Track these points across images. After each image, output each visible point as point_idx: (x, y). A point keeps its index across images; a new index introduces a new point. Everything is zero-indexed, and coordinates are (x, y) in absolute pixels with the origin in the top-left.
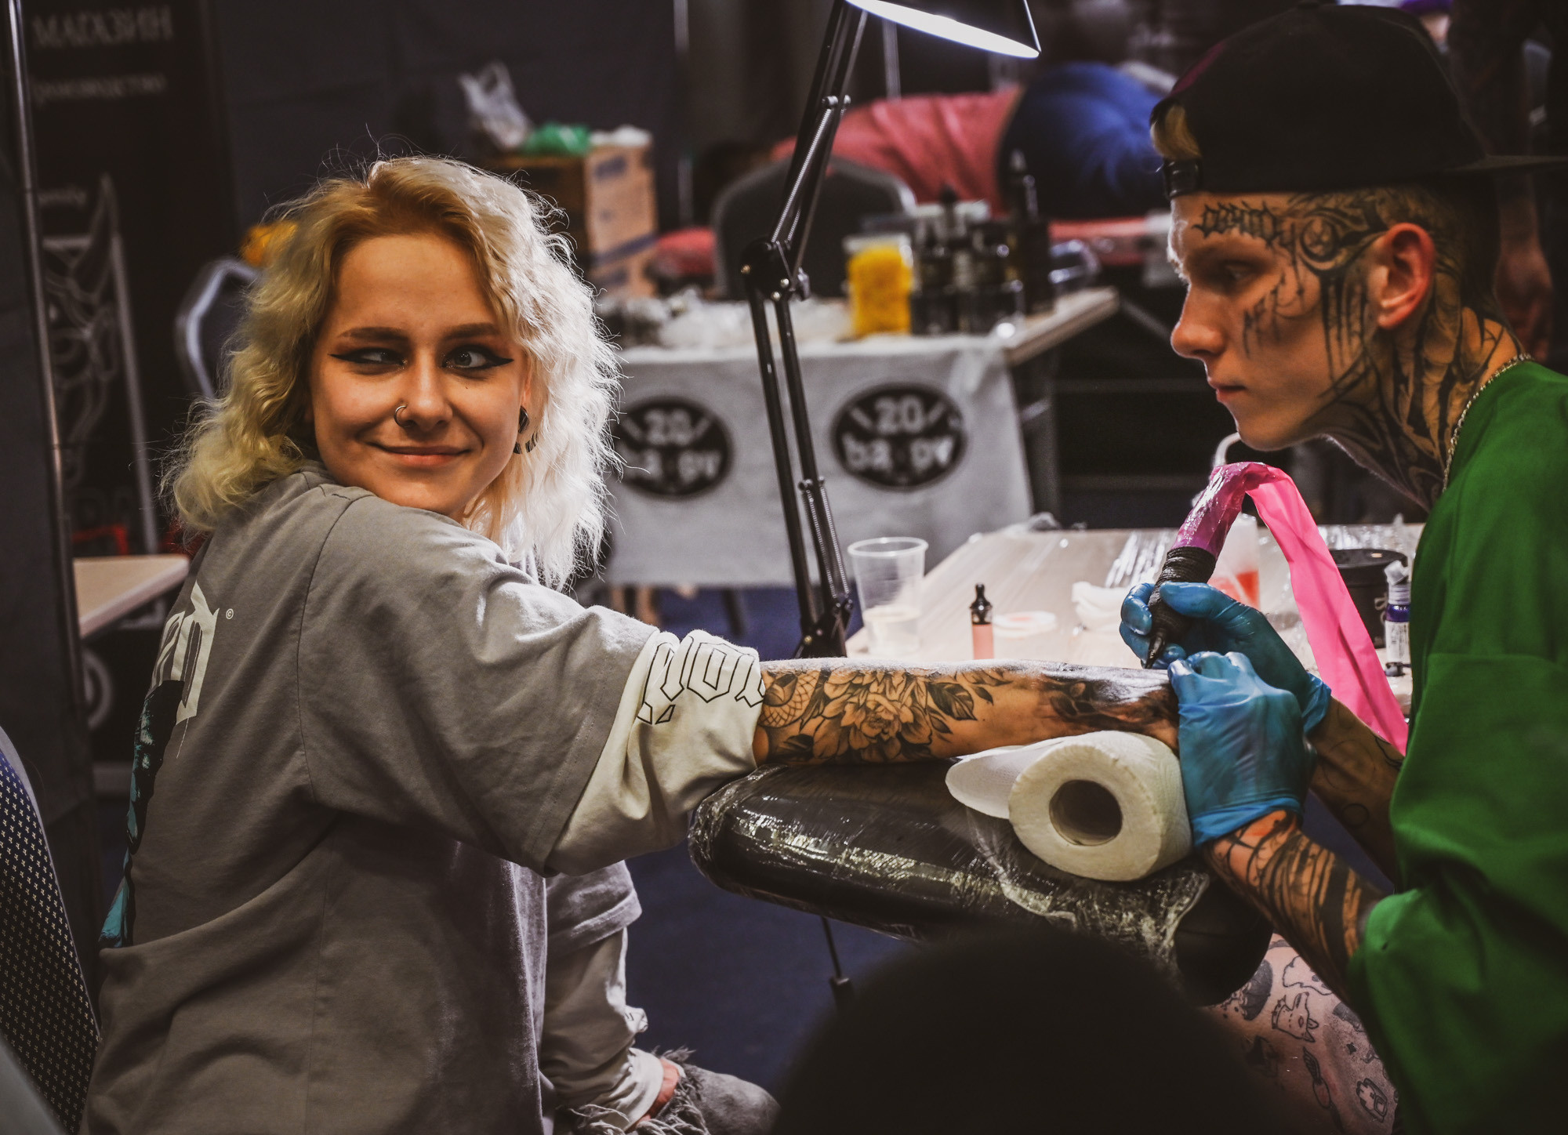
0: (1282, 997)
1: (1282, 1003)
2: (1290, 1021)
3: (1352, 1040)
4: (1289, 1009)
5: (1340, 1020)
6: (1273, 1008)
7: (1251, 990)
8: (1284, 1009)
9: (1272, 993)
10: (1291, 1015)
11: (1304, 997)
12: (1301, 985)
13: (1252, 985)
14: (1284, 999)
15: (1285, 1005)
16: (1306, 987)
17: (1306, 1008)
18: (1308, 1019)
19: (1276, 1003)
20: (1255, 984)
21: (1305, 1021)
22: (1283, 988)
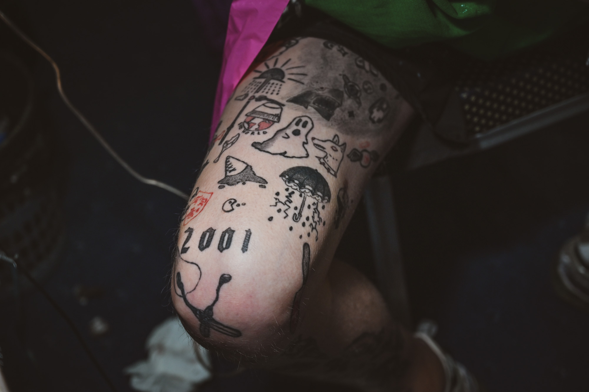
0: (317, 160)
1: (322, 161)
2: (333, 159)
3: (346, 112)
4: (326, 156)
5: (333, 116)
6: (326, 170)
7: (312, 187)
8: (326, 160)
9: (314, 168)
10: (330, 156)
11: (316, 142)
12: (304, 143)
13: (308, 185)
14: (319, 158)
15: (324, 158)
16: (307, 140)
17: (325, 141)
18: (332, 141)
19: (322, 166)
20: (307, 182)
21: (334, 145)
22: (310, 158)
